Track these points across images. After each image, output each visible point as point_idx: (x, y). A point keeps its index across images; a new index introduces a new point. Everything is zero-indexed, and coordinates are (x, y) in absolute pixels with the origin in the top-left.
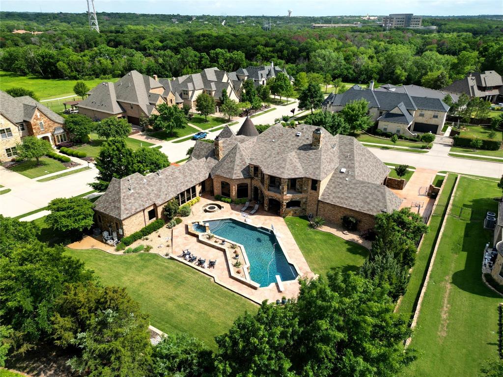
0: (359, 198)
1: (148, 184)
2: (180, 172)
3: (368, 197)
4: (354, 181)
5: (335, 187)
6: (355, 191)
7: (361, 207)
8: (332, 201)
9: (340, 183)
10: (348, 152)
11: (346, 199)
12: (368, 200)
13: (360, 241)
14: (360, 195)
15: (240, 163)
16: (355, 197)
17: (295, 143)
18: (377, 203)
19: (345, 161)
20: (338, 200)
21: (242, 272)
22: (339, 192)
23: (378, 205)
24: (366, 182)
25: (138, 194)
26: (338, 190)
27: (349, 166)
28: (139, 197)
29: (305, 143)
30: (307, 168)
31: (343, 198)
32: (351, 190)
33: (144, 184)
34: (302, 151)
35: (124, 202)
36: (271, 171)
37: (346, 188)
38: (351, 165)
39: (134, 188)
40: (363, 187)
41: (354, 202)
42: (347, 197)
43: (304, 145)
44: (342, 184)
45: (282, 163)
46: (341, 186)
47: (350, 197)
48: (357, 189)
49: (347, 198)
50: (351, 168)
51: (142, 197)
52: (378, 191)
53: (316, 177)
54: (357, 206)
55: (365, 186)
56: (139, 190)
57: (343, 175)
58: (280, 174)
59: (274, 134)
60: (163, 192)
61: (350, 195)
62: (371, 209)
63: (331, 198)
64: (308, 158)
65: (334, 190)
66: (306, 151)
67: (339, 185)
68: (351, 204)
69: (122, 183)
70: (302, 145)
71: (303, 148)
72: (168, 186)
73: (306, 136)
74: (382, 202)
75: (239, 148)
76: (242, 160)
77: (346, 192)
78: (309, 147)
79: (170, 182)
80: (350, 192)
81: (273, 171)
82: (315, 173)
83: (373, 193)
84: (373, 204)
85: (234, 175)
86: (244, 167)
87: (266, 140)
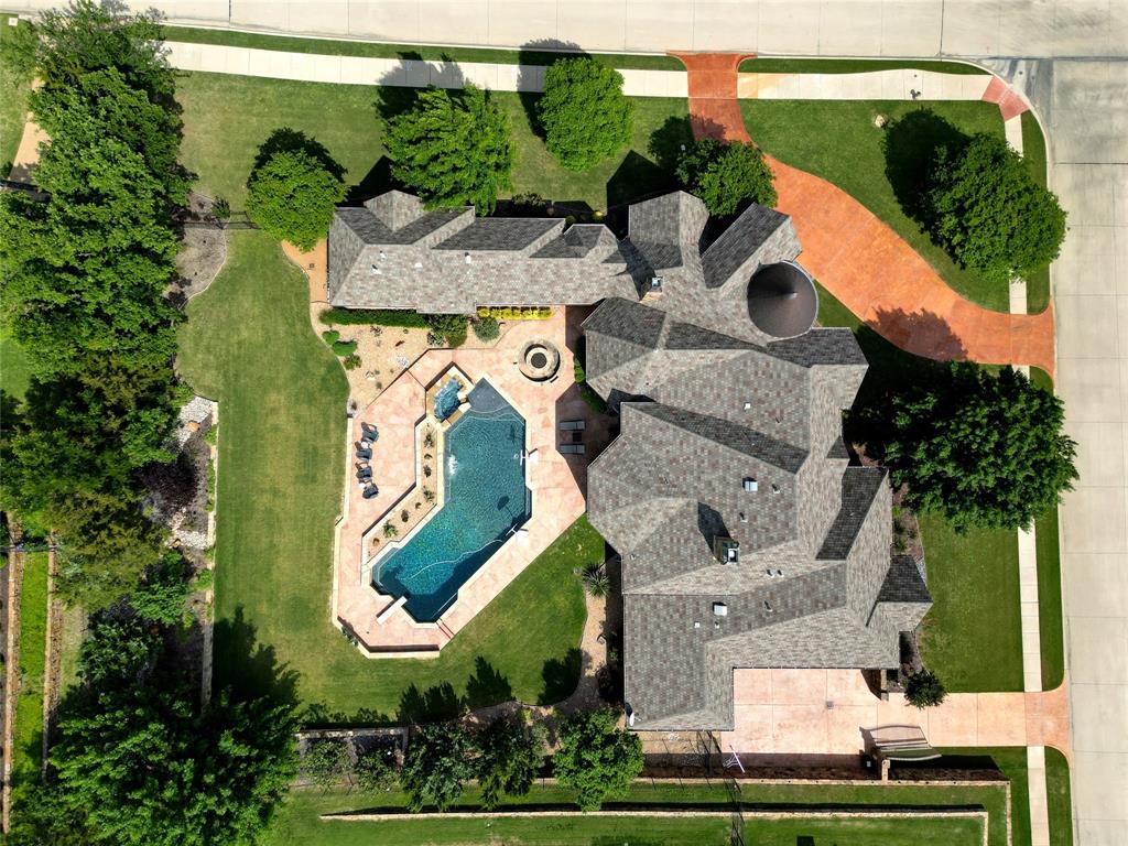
0: (658, 662)
1: (421, 273)
2: (526, 270)
3: (663, 678)
4: (696, 641)
5: (668, 605)
6: (670, 649)
7: (636, 671)
8: (633, 608)
9: (684, 612)
10: (786, 606)
11: (646, 637)
12: (657, 681)
13: (590, 673)
14: (665, 662)
15: (624, 378)
16: (655, 653)
17: (719, 488)
18: (657, 699)
19: (752, 605)
20: (639, 620)
21: (379, 547)
22: (659, 617)
23: (651, 702)
24: (702, 667)
25: (390, 280)
26: (663, 613)
27: (739, 618)
28: (388, 286)
29: (724, 516)
30: (648, 551)
31: (646, 628)
32: (670, 640)
33: (414, 269)
34: (696, 517)
35: (351, 282)
36: (601, 480)
37: (674, 629)
38: (744, 623)
39: (387, 270)
40: (688, 663)
41: (643, 653)
42: (652, 636)
43: (717, 515)
44: (681, 616)
45: (627, 495)
46: (677, 616)
47: (652, 642)
48: (678, 652)
49: (649, 637)
50: (735, 624)
51: (395, 289)
52: (687, 698)
53: (628, 581)
54: (636, 663)
55: (691, 668)
56: (394, 275)
57: (707, 614)
58: (597, 506)
59: (772, 394)
60: (447, 297)
61: (657, 641)
62: (637, 690)
63: (637, 606)
64: (679, 541)
65: (660, 606)
66: (701, 528)
67: (678, 611)
68: (637, 649)
69: (364, 251)
70: (717, 509)
71: (709, 516)
72: (476, 284)
73: (753, 507)
74: (661, 709)
75: (647, 359)
76: (633, 377)
77: (662, 630)
78: (716, 530)
79: (485, 279)
80: (665, 640)
81: (601, 486)
82: (639, 574)
83: (678, 688)
84: (651, 691)
85: (595, 379)
86: (625, 390)
87: (747, 384)
